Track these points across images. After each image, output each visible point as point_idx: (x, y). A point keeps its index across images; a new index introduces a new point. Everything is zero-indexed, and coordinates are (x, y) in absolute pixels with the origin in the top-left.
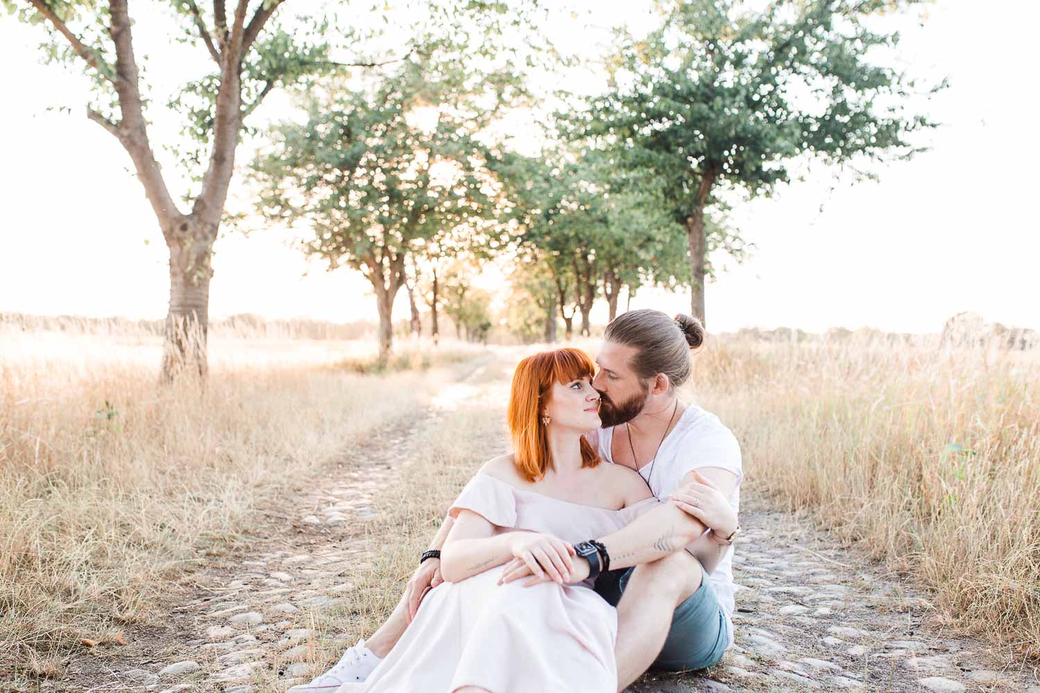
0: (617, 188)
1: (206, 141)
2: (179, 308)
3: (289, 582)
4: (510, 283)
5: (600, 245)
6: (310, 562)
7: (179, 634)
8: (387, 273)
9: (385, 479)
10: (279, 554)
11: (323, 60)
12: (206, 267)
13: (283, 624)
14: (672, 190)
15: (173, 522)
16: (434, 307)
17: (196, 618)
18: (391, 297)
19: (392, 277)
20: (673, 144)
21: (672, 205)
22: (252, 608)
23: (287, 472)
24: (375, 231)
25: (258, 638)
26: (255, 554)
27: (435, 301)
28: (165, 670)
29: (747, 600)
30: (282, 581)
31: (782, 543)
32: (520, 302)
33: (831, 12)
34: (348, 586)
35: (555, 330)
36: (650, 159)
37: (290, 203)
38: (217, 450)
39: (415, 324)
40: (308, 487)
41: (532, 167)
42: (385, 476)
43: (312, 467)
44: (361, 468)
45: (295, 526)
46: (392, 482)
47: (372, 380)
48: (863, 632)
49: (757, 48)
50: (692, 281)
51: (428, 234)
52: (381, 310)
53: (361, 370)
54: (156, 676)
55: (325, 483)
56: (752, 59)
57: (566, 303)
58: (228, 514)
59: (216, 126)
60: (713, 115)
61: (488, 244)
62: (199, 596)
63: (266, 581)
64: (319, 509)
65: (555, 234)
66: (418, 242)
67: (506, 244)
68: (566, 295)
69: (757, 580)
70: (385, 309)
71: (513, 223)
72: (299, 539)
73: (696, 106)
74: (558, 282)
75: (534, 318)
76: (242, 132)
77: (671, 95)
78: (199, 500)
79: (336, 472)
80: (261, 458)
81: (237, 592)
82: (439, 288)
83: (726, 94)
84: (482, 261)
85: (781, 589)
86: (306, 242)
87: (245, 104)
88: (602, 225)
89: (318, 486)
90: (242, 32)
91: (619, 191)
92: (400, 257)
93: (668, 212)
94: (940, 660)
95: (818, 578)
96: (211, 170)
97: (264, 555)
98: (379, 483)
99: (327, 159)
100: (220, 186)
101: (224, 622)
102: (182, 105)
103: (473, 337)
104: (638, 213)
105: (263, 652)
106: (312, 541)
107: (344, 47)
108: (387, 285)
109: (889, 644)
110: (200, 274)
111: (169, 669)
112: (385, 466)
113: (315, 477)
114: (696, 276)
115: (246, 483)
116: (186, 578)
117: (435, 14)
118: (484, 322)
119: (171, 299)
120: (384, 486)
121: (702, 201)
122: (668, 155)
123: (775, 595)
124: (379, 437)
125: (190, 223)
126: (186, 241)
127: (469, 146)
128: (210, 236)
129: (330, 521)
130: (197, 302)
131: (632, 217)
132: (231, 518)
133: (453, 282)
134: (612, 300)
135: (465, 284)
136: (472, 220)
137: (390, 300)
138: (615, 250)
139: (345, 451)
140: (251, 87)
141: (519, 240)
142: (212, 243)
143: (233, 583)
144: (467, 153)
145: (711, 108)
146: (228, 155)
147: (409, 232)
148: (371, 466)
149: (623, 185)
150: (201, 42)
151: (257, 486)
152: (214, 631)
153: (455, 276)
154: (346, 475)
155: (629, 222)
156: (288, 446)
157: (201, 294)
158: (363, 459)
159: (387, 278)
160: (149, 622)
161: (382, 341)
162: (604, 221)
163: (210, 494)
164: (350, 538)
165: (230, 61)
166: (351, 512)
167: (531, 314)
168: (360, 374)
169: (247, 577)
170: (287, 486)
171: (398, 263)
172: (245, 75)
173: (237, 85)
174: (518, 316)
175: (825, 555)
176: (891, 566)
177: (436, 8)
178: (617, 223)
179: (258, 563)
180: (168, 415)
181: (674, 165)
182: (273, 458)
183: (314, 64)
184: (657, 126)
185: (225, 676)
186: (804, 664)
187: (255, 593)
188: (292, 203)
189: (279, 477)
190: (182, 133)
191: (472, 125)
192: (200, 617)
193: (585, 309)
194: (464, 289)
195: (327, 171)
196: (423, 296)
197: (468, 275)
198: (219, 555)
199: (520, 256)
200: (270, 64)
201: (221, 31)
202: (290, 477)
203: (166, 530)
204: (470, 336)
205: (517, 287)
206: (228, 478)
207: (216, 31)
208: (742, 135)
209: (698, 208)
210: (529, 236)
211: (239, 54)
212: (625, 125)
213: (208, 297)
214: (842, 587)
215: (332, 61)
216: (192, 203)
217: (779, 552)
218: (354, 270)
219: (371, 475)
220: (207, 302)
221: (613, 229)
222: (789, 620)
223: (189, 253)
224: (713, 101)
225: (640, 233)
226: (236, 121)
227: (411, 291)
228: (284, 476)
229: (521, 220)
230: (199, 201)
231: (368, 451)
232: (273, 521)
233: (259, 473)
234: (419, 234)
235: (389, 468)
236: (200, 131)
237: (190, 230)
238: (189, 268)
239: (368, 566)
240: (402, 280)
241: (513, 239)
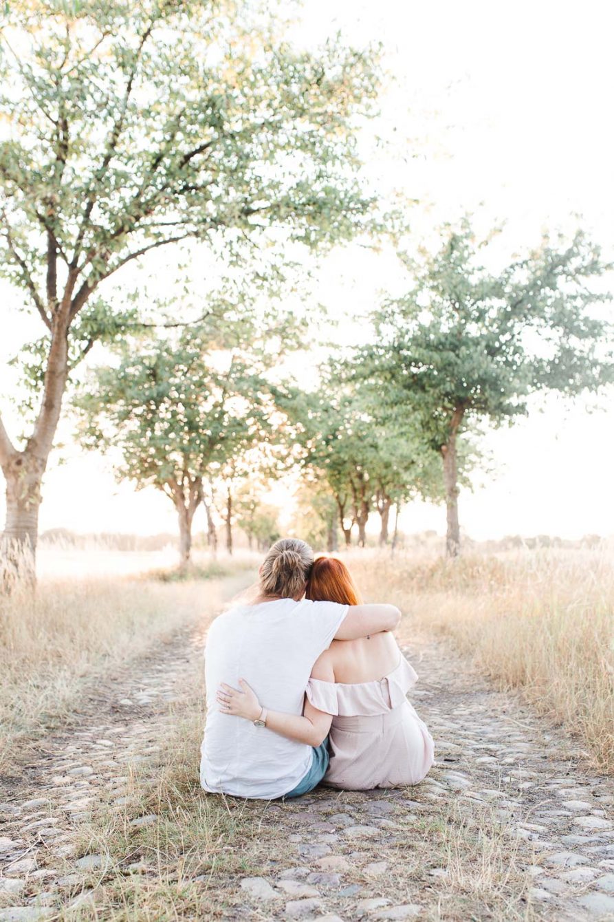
0: (382, 422)
1: (38, 390)
2: (14, 530)
3: (111, 747)
4: (296, 499)
5: (371, 467)
6: (126, 732)
7: (32, 782)
8: (187, 492)
9: (185, 671)
10: (102, 727)
11: (133, 323)
12: (36, 495)
13: (107, 775)
14: (428, 422)
15: (20, 704)
16: (228, 520)
17: (43, 772)
18: (190, 514)
19: (191, 497)
20: (427, 385)
21: (428, 435)
22: (85, 764)
23: (106, 665)
24: (177, 457)
25: (90, 783)
26: (82, 728)
27: (229, 516)
28: (25, 804)
29: (454, 753)
30: (105, 746)
31: (492, 714)
32: (305, 516)
33: (556, 275)
34: (156, 748)
35: (336, 540)
36: (408, 398)
37: (104, 434)
38: (49, 647)
39: (212, 537)
40: (122, 677)
41: (311, 402)
42: (185, 668)
43: (125, 661)
44: (165, 662)
45: (113, 707)
46: (190, 673)
47: (175, 588)
48: (534, 774)
49: (495, 306)
50: (447, 499)
51: (222, 458)
52: (182, 526)
53: (165, 578)
54: (20, 808)
55: (136, 673)
56: (493, 314)
57: (345, 516)
58: (61, 697)
59: (46, 379)
60: (459, 362)
61: (276, 466)
62: (44, 757)
63: (93, 746)
64: (132, 694)
65: (334, 457)
66: (214, 465)
67: (291, 466)
68: (345, 509)
69: (467, 741)
70: (185, 524)
71: (297, 447)
72: (117, 716)
73: (445, 354)
74: (338, 497)
75: (318, 529)
76: (68, 382)
77: (424, 345)
78: (38, 687)
79: (144, 665)
80: (85, 654)
81: (72, 754)
82: (233, 504)
83: (470, 343)
84: (271, 480)
85: (482, 746)
86: (116, 467)
87: (71, 360)
88: (373, 449)
89: (130, 676)
90: (69, 304)
91: (383, 424)
92: (198, 479)
93: (425, 441)
94: (583, 791)
95: (511, 739)
96: (42, 414)
97: (90, 728)
98: (180, 673)
99: (136, 397)
100: (49, 428)
101: (64, 773)
102: (20, 362)
103: (263, 548)
104: (402, 441)
105: (96, 792)
106: (127, 718)
107: (152, 310)
108: (187, 503)
109: (549, 781)
110: (32, 501)
111: (28, 803)
112: (183, 660)
113: (128, 669)
114: (450, 495)
115: (73, 673)
116: (33, 744)
117: (227, 284)
118: (273, 533)
119: (7, 522)
120: (184, 675)
121: (454, 432)
122: (423, 394)
123: (476, 750)
124: (180, 637)
125: (24, 459)
126: (20, 474)
127: (258, 383)
128: (40, 469)
129: (141, 703)
130: (29, 525)
131: (398, 444)
132: (63, 700)
133: (246, 499)
134: (384, 514)
135: (256, 501)
136: (262, 445)
137: (189, 517)
138: (384, 472)
139: (151, 648)
140: (76, 345)
141: (303, 462)
142: (41, 475)
143: (69, 748)
144: (256, 390)
145: (457, 356)
146: (56, 403)
147: (207, 457)
148: (173, 660)
149: (386, 418)
150: (36, 311)
151: (82, 676)
152: (58, 779)
153: (248, 493)
154: (153, 667)
155: (395, 448)
156: (105, 645)
157: (32, 517)
158: (167, 655)
159: (187, 496)
160: (9, 774)
161: (183, 554)
162: (375, 446)
163: (46, 682)
164: (157, 716)
165: (60, 326)
166: (157, 696)
167: (315, 526)
168: (163, 582)
169: (79, 743)
170: (105, 677)
171: (196, 484)
172: (70, 336)
173: (64, 346)
174: (304, 528)
175: (522, 723)
176: (566, 730)
177: (228, 280)
178: (385, 449)
179: (86, 734)
180: (8, 618)
181: (428, 403)
182: (94, 654)
183: (127, 326)
184: (414, 370)
185: (69, 807)
186: (482, 793)
187: (86, 754)
188: (105, 434)
189: (98, 669)
190: (18, 384)
191: (261, 366)
192: (46, 771)
193: (361, 522)
194: (256, 505)
195: (135, 406)
196: (218, 511)
197: (258, 493)
198: (57, 728)
199: (304, 475)
200: (92, 327)
201: (52, 304)
202: (108, 669)
203: (15, 710)
204: (261, 546)
205: (302, 502)
206: (60, 671)
207: (49, 304)
208: (484, 377)
209: (451, 438)
210: (311, 458)
211: (67, 322)
212: (387, 369)
213: (37, 519)
214: (527, 745)
215: (143, 323)
216: (25, 442)
217: (488, 721)
218: (158, 489)
219: (173, 668)
220: (36, 524)
221: (381, 453)
222: (482, 767)
223: (22, 484)
224: (459, 350)
225: (406, 457)
226: (64, 374)
227: (208, 508)
228: (104, 669)
229: (304, 445)
230: (31, 441)
231: (170, 648)
232: (96, 703)
233: (83, 666)
234: (215, 459)
235: (188, 662)
236: (33, 382)
237: (24, 464)
238: (23, 496)
239: (172, 734)
240: (200, 498)
241: (297, 461)
